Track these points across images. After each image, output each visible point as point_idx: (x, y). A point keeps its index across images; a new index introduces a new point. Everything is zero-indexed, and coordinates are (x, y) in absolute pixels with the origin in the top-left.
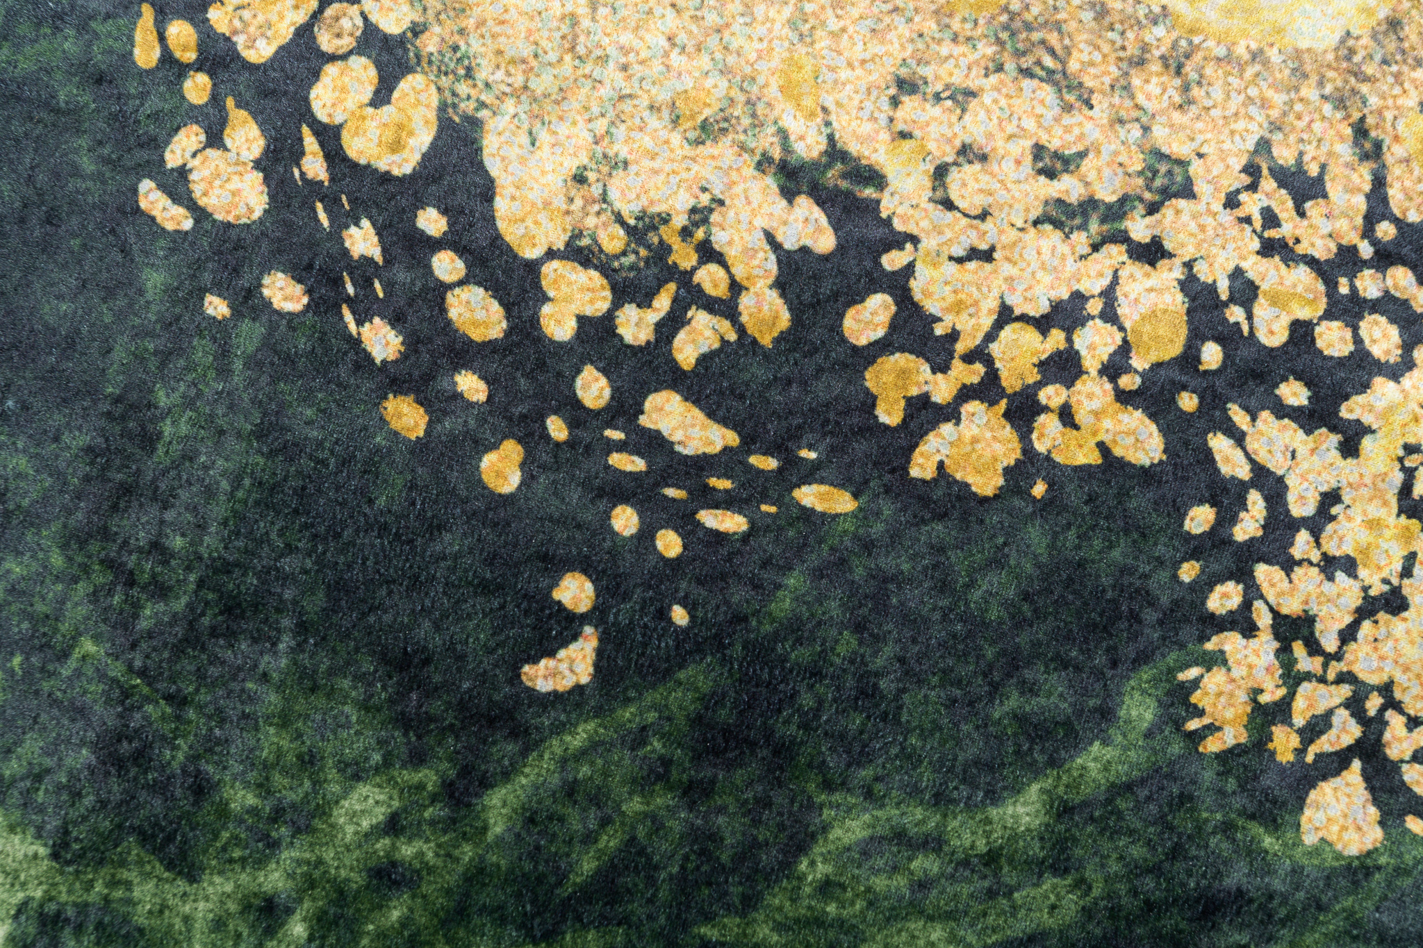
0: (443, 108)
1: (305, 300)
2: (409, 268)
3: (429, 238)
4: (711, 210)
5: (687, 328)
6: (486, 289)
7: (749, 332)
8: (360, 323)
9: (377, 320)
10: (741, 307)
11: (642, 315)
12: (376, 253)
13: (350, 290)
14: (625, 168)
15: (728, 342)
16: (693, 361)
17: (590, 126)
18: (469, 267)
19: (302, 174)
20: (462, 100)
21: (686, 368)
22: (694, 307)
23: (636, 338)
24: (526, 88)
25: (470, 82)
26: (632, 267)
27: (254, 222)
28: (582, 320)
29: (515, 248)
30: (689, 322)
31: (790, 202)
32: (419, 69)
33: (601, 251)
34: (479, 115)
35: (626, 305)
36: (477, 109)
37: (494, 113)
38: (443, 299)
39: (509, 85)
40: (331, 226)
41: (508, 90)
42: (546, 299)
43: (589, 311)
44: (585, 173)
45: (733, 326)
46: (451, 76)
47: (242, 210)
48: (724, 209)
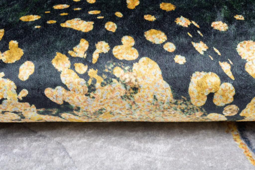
0: (189, 99)
1: (212, 26)
2: (182, 43)
3: (179, 54)
4: (89, 91)
5: (85, 50)
6: (155, 44)
7: (65, 55)
8: (192, 24)
9: (187, 26)
10: (69, 62)
11: (101, 51)
12: (195, 45)
13: (199, 32)
14: (121, 97)
15: (71, 50)
16: (81, 42)
17: (138, 106)
18: (163, 49)
19: (229, 63)
20: (183, 103)
21: (83, 39)
22: (85, 57)
23: (101, 43)
24: (163, 112)
25: (182, 109)
26: (109, 64)
27: (239, 43)
28: (121, 44)
29: (149, 59)
30: (85, 52)
31: (64, 101)
32: (200, 107)
33: (121, 67)
34: (175, 100)
35: (107, 52)
36: (177, 102)
37: (171, 103)
38: (168, 37)
39: (169, 111)
40: (213, 49)
41: (168, 110)
42: (134, 46)
43: (119, 47)
44: (134, 91)
45: (70, 55)
46: (189, 108)
47: (244, 45)
48: (85, 93)
